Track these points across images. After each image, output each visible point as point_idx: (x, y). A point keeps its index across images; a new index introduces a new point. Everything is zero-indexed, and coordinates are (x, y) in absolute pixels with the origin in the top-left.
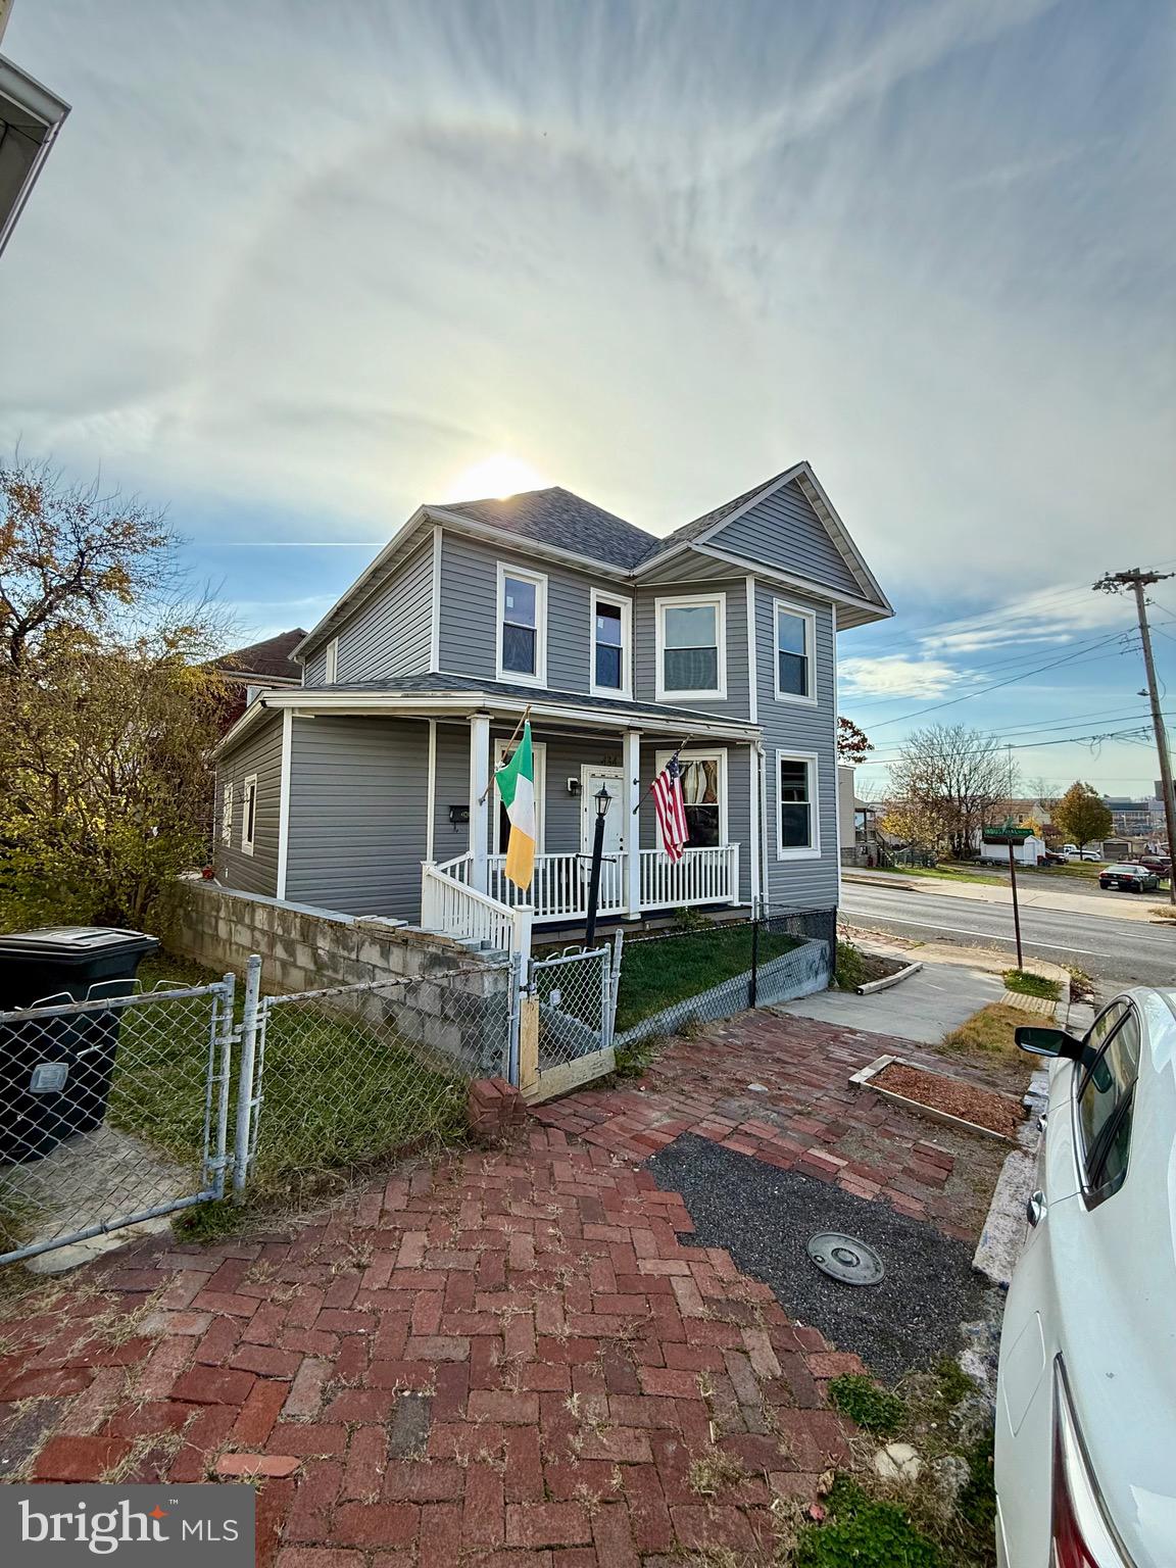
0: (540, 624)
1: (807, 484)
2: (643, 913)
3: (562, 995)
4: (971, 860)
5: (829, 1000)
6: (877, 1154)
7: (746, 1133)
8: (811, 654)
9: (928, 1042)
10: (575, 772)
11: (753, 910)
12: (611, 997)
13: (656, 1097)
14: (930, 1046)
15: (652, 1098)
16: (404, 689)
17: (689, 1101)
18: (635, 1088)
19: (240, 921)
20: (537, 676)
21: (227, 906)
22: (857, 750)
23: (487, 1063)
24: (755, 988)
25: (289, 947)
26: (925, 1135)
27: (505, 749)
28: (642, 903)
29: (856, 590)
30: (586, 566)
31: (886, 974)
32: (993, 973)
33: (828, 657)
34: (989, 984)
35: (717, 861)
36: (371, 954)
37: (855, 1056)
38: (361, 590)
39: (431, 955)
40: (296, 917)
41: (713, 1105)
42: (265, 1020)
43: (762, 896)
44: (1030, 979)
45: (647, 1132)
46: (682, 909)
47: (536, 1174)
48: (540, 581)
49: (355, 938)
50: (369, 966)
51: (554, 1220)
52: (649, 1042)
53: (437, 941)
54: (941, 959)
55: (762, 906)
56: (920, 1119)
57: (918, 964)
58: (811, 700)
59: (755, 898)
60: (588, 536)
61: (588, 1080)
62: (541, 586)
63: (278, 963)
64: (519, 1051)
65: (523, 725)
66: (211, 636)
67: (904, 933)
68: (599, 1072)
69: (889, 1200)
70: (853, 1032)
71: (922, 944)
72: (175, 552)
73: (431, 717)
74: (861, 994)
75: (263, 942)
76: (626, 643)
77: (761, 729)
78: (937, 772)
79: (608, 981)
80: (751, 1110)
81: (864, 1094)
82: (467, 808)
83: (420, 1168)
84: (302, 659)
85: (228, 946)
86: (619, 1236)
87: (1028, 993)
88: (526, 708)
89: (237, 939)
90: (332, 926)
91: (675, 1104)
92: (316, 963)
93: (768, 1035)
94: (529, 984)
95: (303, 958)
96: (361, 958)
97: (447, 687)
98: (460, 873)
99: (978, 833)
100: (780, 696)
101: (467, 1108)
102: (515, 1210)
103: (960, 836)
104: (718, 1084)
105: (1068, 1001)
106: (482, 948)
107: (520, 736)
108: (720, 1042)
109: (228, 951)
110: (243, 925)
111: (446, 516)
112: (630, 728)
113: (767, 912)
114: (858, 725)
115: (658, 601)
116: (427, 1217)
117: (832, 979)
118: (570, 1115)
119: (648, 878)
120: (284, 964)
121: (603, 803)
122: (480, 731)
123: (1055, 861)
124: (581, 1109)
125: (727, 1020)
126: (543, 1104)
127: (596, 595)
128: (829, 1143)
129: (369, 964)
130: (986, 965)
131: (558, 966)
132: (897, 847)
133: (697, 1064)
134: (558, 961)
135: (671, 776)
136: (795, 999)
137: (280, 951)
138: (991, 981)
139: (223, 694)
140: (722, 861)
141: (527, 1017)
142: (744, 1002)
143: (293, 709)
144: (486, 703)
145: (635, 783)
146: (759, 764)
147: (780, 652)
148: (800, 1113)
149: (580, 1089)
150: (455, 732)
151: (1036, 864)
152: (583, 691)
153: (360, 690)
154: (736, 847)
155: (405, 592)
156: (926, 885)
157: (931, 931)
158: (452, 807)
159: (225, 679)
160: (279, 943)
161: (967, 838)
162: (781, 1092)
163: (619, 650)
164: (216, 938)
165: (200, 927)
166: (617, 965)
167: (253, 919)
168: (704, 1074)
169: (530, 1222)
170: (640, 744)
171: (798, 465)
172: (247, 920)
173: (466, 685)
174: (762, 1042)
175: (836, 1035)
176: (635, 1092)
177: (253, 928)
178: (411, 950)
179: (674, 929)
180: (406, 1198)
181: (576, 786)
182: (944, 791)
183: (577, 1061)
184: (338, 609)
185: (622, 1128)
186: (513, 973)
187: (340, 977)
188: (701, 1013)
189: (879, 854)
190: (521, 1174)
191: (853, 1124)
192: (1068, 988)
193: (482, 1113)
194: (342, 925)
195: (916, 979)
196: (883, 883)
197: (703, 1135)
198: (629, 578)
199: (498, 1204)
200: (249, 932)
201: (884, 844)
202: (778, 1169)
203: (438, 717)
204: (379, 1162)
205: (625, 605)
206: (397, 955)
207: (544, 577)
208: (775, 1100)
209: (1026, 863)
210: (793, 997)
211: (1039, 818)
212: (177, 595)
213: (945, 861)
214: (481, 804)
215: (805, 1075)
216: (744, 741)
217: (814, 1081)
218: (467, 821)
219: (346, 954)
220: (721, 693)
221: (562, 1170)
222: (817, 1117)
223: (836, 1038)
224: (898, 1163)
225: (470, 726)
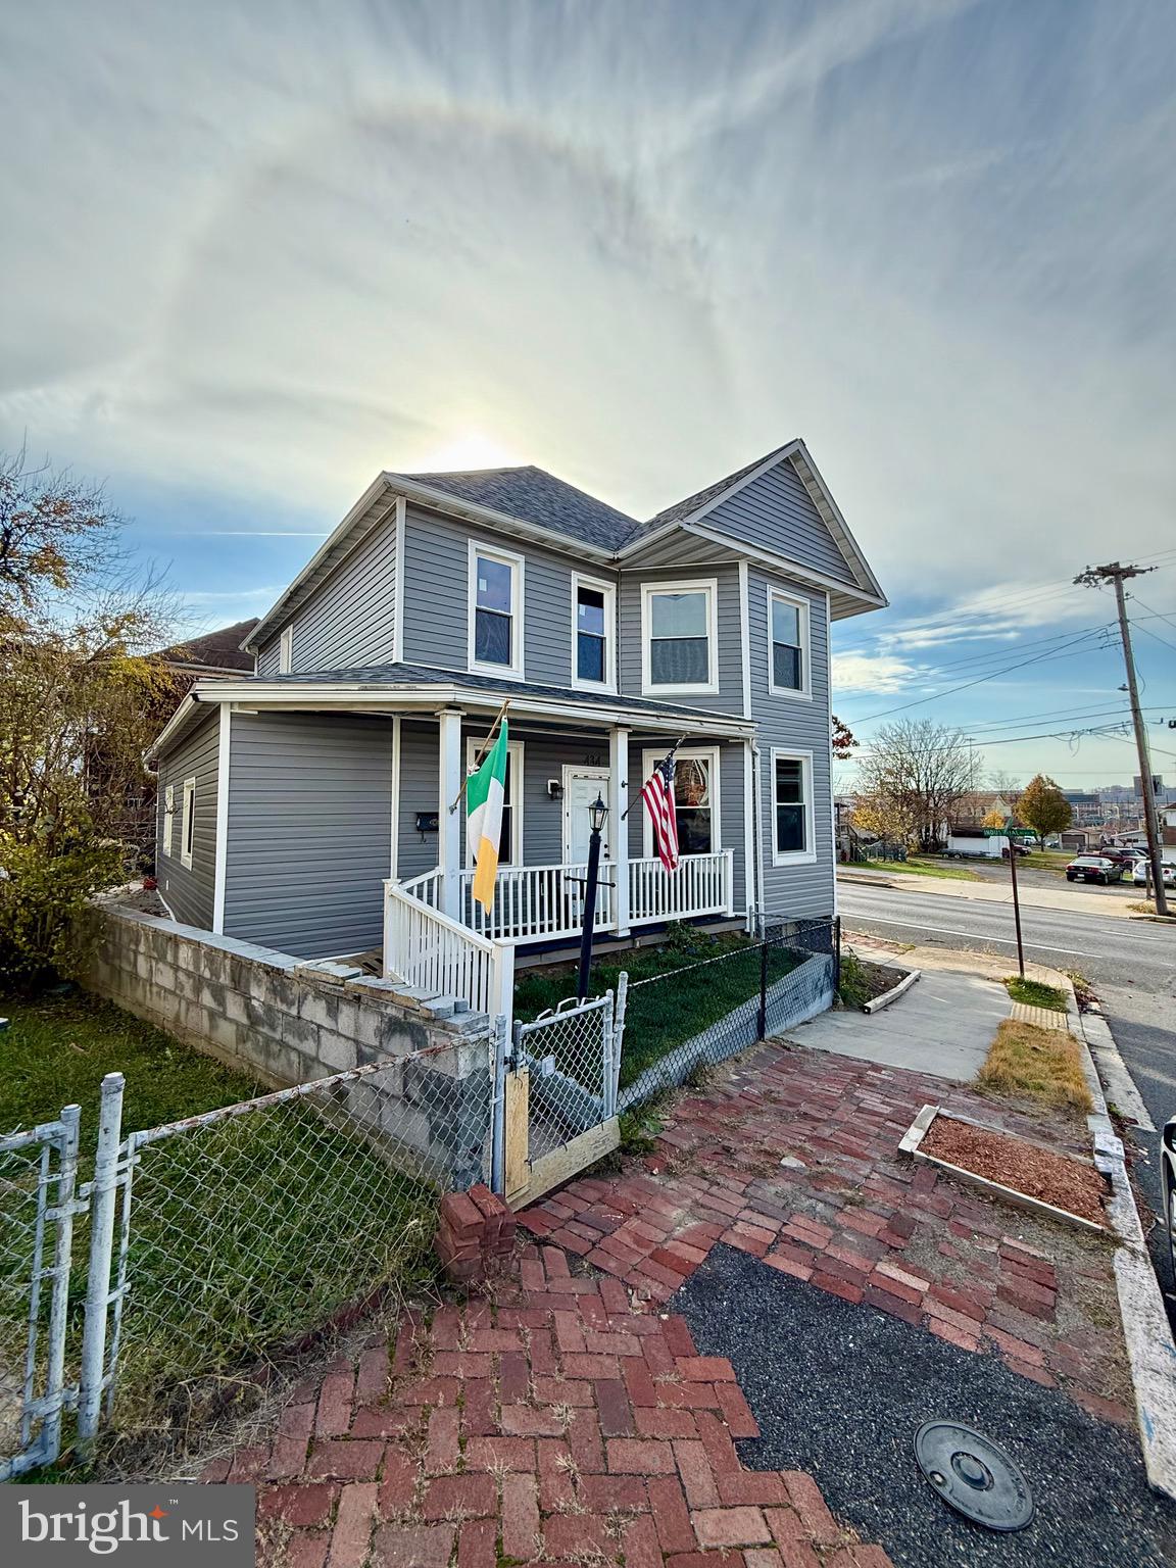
0: (517, 610)
1: (801, 463)
2: (633, 929)
3: (557, 1061)
4: (939, 853)
5: (839, 1024)
6: (959, 1266)
7: (793, 1240)
8: (805, 646)
9: (962, 1079)
10: (557, 774)
11: (748, 920)
12: (614, 1054)
13: (673, 1184)
14: (965, 1085)
15: (669, 1185)
16: (360, 681)
17: (714, 1189)
18: (646, 1171)
19: (162, 958)
20: (514, 667)
21: (147, 939)
22: (842, 746)
23: (462, 1164)
24: (764, 1019)
25: (218, 994)
26: (1007, 1228)
27: (478, 748)
28: (631, 917)
29: (850, 578)
30: (567, 547)
31: (888, 987)
32: (993, 980)
33: (823, 649)
34: (994, 995)
35: (710, 868)
36: (315, 1011)
37: (889, 1104)
38: (316, 571)
39: (390, 1019)
40: (225, 957)
41: (744, 1194)
42: (131, 1170)
43: (756, 905)
44: (1034, 987)
45: (670, 1243)
46: (674, 922)
47: (534, 1343)
48: (516, 562)
49: (296, 990)
50: (313, 1026)
51: (564, 1438)
52: (657, 1098)
53: (397, 1000)
54: (937, 965)
55: (757, 916)
56: (993, 1203)
57: (917, 972)
58: (805, 695)
59: (751, 908)
60: (569, 516)
61: (589, 1163)
62: (517, 565)
63: (205, 1013)
64: (504, 1139)
65: (500, 722)
66: (156, 624)
67: (892, 935)
68: (602, 1151)
69: (997, 1351)
70: (877, 1068)
71: (913, 947)
72: (113, 532)
73: (394, 713)
74: (869, 1013)
75: (188, 984)
76: (609, 632)
77: (756, 725)
78: (905, 766)
79: (611, 1036)
80: (791, 1199)
81: (920, 1169)
82: (436, 815)
83: (370, 1346)
84: (255, 650)
85: (148, 988)
86: (658, 1463)
87: (1033, 1004)
88: (503, 703)
89: (158, 979)
90: (267, 973)
91: (698, 1195)
92: (249, 1016)
93: (785, 1077)
94: (515, 1053)
95: (234, 1009)
96: (303, 1015)
97: (412, 679)
98: (428, 894)
99: (944, 826)
100: (774, 690)
101: (437, 1235)
102: (508, 1425)
103: (928, 830)
104: (744, 1159)
105: (1077, 1012)
106: (456, 1012)
107: (496, 735)
108: (734, 1091)
109: (148, 993)
110: (165, 963)
111: (412, 485)
112: (618, 725)
113: (763, 922)
114: (842, 721)
115: (645, 587)
116: (377, 1449)
117: (835, 996)
118: (570, 1219)
119: (638, 887)
120: (212, 1015)
121: (599, 816)
122: (450, 729)
123: (1018, 853)
124: (582, 1207)
125: (738, 1060)
126: (536, 1203)
127: (578, 580)
128: (896, 1249)
129: (312, 1022)
130: (983, 970)
131: (552, 1026)
132: (866, 841)
133: (715, 1129)
134: (551, 1020)
135: (665, 778)
136: (803, 1024)
137: (207, 998)
138: (996, 991)
139: (169, 687)
140: (715, 869)
141: (514, 1097)
142: (753, 1034)
143: (232, 704)
144: (457, 697)
145: (623, 786)
146: (753, 763)
147: (774, 643)
148: (850, 1202)
149: (578, 1177)
150: (422, 730)
151: (1001, 856)
152: (566, 685)
153: (311, 681)
154: (730, 853)
155: (366, 571)
156: (905, 882)
157: (920, 933)
158: (419, 815)
159: (172, 671)
160: (206, 988)
161: (934, 831)
162: (821, 1169)
163: (602, 640)
164: (135, 976)
165: (117, 962)
166: (621, 1016)
167: (176, 957)
168: (726, 1143)
169: (528, 1447)
170: (629, 742)
171: (792, 443)
172: (169, 958)
173: (435, 677)
174: (781, 1089)
175: (860, 1073)
176: (646, 1176)
177: (176, 968)
178: (365, 1010)
179: (667, 945)
180: (349, 1409)
181: (557, 788)
182: (913, 785)
183: (576, 1140)
184: (291, 593)
185: (640, 1241)
186: (496, 1044)
187: (278, 1036)
188: (710, 1055)
189: (852, 848)
190: (511, 1342)
191: (919, 1217)
192: (1074, 997)
193: (458, 1249)
194: (279, 972)
195: (917, 990)
196: (862, 880)
197: (741, 1247)
198: (613, 561)
199: (483, 1415)
200: (172, 971)
201: (855, 839)
202: (844, 1303)
203: (402, 713)
204: (313, 1344)
205: (609, 591)
206: (347, 1014)
207: (521, 558)
208: (817, 1180)
209: (991, 855)
210: (800, 1021)
211: (1001, 811)
212: (118, 579)
213: (914, 855)
214: (452, 813)
215: (841, 1139)
216: (738, 738)
217: (854, 1147)
218: (436, 829)
219: (284, 1008)
220: (712, 687)
221: (569, 1331)
222: (873, 1208)
223: (860, 1079)
224: (989, 1280)
225: (438, 723)
